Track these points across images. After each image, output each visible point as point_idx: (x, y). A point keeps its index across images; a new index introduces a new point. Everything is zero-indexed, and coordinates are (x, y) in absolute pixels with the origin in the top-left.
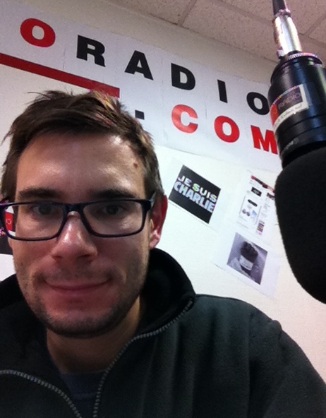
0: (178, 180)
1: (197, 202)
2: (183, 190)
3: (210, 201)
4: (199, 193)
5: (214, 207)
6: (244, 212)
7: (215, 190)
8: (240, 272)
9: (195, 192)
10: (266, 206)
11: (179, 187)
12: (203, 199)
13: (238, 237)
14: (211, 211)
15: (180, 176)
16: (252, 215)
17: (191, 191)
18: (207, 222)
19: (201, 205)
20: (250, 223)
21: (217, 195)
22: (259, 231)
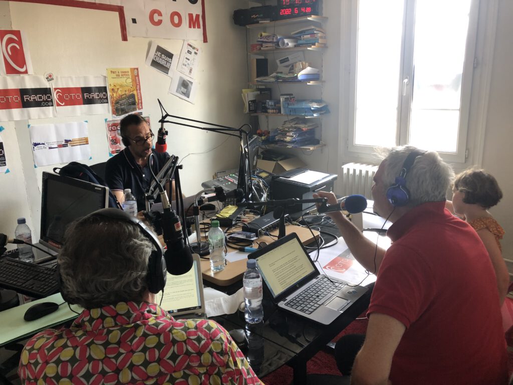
0: (155, 55)
1: (163, 65)
2: (157, 60)
3: (169, 62)
4: (164, 59)
5: (170, 65)
6: (184, 65)
7: (170, 56)
8: (181, 94)
9: (162, 59)
10: (194, 59)
11: (155, 58)
12: (166, 62)
13: (181, 78)
14: (169, 68)
15: (156, 52)
16: (187, 66)
17: (161, 59)
18: (167, 74)
19: (165, 65)
20: (187, 70)
21: (172, 59)
22: (190, 73)
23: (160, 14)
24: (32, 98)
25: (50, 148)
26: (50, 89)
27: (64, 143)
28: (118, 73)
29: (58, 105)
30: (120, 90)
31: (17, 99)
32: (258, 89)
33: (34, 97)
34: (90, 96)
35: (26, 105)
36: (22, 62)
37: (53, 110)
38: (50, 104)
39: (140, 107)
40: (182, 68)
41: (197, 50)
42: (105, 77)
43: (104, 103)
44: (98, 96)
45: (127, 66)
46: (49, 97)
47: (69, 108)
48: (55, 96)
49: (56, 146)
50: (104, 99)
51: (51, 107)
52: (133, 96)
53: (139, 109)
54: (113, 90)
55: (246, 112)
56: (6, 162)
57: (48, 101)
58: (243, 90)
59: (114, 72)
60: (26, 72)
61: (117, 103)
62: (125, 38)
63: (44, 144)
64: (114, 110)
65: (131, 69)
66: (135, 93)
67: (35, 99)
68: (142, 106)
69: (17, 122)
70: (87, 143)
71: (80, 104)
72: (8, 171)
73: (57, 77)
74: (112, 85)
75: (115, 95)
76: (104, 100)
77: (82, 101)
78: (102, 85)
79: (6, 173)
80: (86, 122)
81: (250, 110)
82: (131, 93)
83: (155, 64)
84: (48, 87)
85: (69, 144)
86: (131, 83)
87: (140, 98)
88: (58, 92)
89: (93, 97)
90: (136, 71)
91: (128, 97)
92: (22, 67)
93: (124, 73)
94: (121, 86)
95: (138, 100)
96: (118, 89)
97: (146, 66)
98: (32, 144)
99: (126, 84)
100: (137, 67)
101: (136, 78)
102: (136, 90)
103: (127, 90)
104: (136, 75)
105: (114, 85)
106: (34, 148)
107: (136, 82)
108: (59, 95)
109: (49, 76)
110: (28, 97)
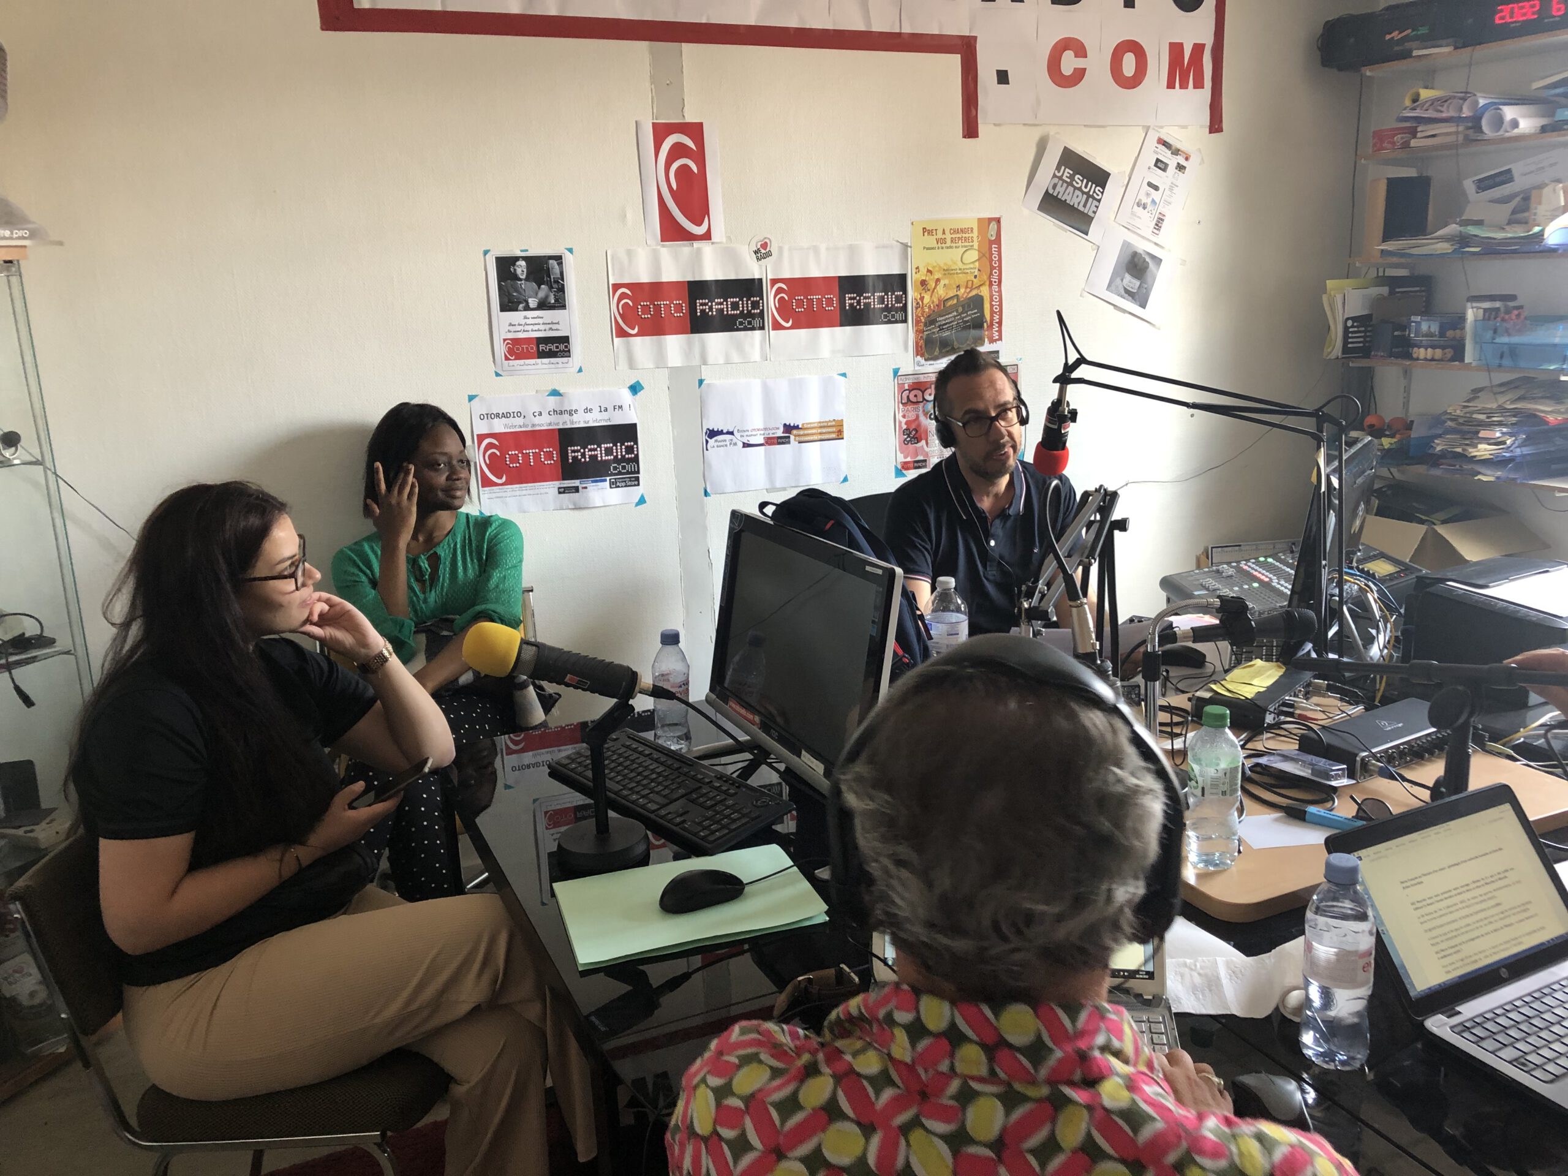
0: (1054, 176)
1: (1076, 206)
2: (1060, 191)
3: (1094, 199)
4: (1080, 189)
5: (1097, 207)
6: (1138, 205)
7: (1099, 177)
8: (1122, 297)
9: (1075, 188)
10: (1173, 187)
11: (1054, 187)
12: (1085, 196)
13: (1126, 245)
14: (1092, 215)
15: (1058, 168)
16: (1149, 207)
17: (1071, 189)
18: (1087, 234)
19: (1081, 208)
20: (1146, 220)
21: (1104, 188)
22: (1155, 231)
23: (1081, 51)
24: (716, 306)
25: (746, 445)
26: (760, 280)
27: (780, 433)
28: (944, 233)
29: (777, 326)
30: (942, 282)
31: (679, 308)
32: (1383, 280)
33: (721, 304)
34: (859, 302)
35: (699, 324)
36: (698, 208)
37: (763, 341)
38: (756, 322)
39: (996, 336)
40: (1133, 214)
41: (1187, 159)
42: (906, 246)
43: (896, 322)
44: (882, 300)
45: (968, 215)
46: (755, 305)
47: (803, 333)
48: (771, 301)
49: (762, 441)
50: (897, 310)
51: (757, 334)
52: (978, 301)
53: (992, 341)
54: (923, 283)
55: (1333, 356)
56: (641, 476)
57: (753, 316)
58: (1330, 283)
59: (930, 232)
60: (707, 236)
61: (931, 321)
62: (971, 130)
63: (732, 433)
64: (922, 342)
65: (980, 220)
66: (984, 292)
67: (722, 310)
68: (1000, 331)
69: (674, 371)
70: (839, 435)
71: (831, 325)
72: (642, 501)
73: (780, 249)
74: (923, 270)
75: (927, 300)
76: (895, 314)
77: (837, 316)
78: (896, 271)
79: (637, 504)
80: (844, 375)
81: (1345, 349)
82: (974, 293)
83: (1052, 204)
84: (757, 276)
85: (792, 437)
86: (977, 264)
87: (996, 309)
88: (780, 290)
89: (867, 305)
90: (994, 225)
91: (963, 306)
92: (699, 223)
93: (960, 234)
94: (948, 272)
95: (992, 313)
96: (938, 280)
97: (1026, 212)
98: (704, 431)
99: (960, 265)
100: (997, 216)
101: (990, 249)
102: (988, 283)
103: (963, 284)
104: (993, 238)
105: (929, 271)
106: (707, 442)
107: (991, 260)
108: (783, 297)
109: (761, 245)
110: (706, 304)
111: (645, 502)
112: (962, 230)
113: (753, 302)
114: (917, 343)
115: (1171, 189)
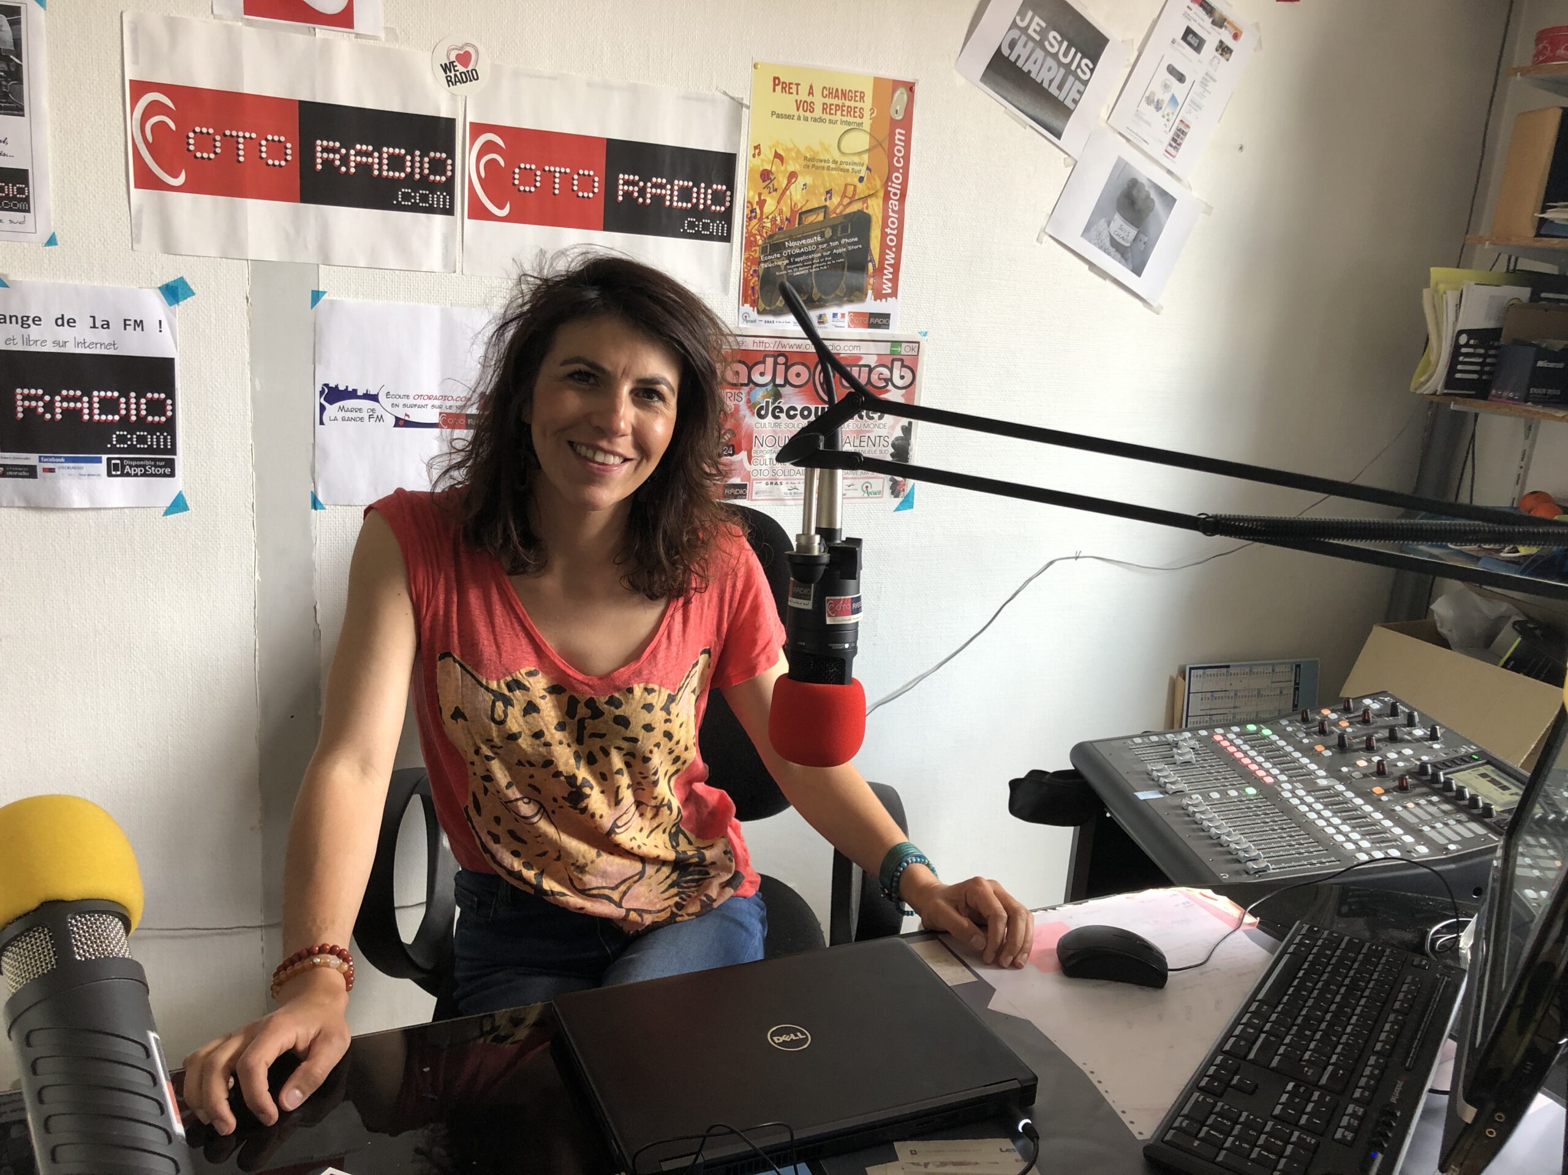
0: (1014, 24)
1: (1046, 85)
2: (1021, 54)
3: (1078, 78)
4: (1055, 56)
5: (1081, 93)
6: (1149, 101)
7: (1091, 43)
8: (1106, 251)
9: (1048, 53)
10: (1207, 79)
11: (1012, 45)
12: (1062, 71)
13: (1121, 166)
14: (1071, 105)
15: (1021, 13)
16: (1166, 108)
17: (1039, 54)
18: (1058, 136)
19: (1053, 90)
20: (1158, 131)
21: (1095, 60)
22: (1170, 150)
25: (400, 423)
28: (811, 92)
30: (801, 180)
31: (277, 149)
37: (448, 239)
39: (887, 288)
40: (1138, 114)
41: (1236, 37)
42: (738, 105)
44: (687, 194)
45: (858, 68)
47: (530, 231)
48: (469, 164)
49: (433, 417)
50: (714, 216)
51: (438, 220)
52: (860, 224)
53: (879, 296)
54: (766, 175)
55: (1427, 389)
56: (180, 459)
57: (433, 187)
58: (1436, 273)
59: (786, 87)
60: (345, 19)
61: (774, 246)
63: (374, 398)
64: (754, 281)
65: (880, 82)
66: (874, 208)
68: (895, 281)
69: (258, 266)
71: (584, 224)
72: (179, 505)
73: (497, 70)
74: (767, 154)
75: (770, 206)
76: (710, 223)
78: (717, 144)
79: (169, 512)
82: (855, 207)
83: (1005, 75)
84: (444, 114)
86: (866, 157)
87: (892, 241)
88: (489, 147)
90: (901, 95)
91: (834, 228)
93: (840, 99)
94: (812, 163)
95: (884, 246)
96: (793, 175)
97: (960, 81)
98: (319, 388)
99: (837, 156)
100: (909, 78)
101: (892, 135)
102: (881, 194)
103: (838, 189)
104: (899, 117)
105: (777, 156)
106: (322, 408)
107: (891, 155)
108: (494, 160)
109: (458, 56)
110: (334, 151)
111: (185, 508)
112: (844, 94)
113: (432, 161)
114: (746, 282)
115: (1204, 84)
